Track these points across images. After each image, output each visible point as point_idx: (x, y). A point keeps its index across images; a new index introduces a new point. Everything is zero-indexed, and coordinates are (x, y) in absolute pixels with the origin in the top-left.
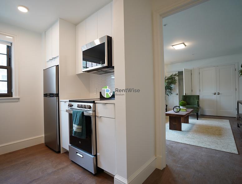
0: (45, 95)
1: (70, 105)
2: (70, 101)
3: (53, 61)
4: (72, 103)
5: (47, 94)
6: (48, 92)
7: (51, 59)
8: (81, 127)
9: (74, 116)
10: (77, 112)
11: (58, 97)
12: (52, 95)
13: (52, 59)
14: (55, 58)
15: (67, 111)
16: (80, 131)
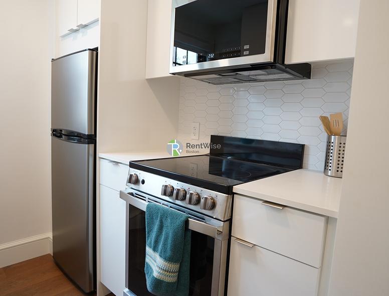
0: (57, 133)
1: (134, 179)
2: (133, 165)
3: (79, 35)
4: (142, 175)
5: (61, 130)
6: (65, 127)
7: (75, 28)
8: (175, 267)
9: (152, 223)
10: (164, 215)
11: (93, 145)
12: (74, 136)
13: (77, 30)
14: (86, 26)
15: (122, 195)
16: (171, 279)
